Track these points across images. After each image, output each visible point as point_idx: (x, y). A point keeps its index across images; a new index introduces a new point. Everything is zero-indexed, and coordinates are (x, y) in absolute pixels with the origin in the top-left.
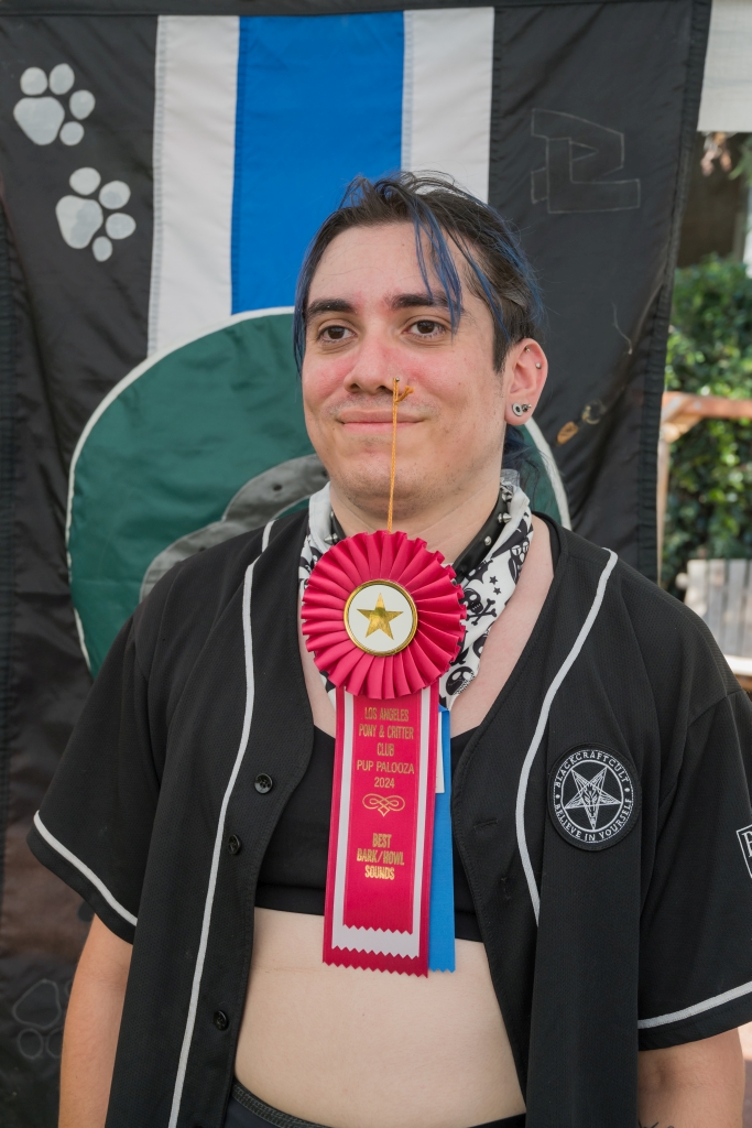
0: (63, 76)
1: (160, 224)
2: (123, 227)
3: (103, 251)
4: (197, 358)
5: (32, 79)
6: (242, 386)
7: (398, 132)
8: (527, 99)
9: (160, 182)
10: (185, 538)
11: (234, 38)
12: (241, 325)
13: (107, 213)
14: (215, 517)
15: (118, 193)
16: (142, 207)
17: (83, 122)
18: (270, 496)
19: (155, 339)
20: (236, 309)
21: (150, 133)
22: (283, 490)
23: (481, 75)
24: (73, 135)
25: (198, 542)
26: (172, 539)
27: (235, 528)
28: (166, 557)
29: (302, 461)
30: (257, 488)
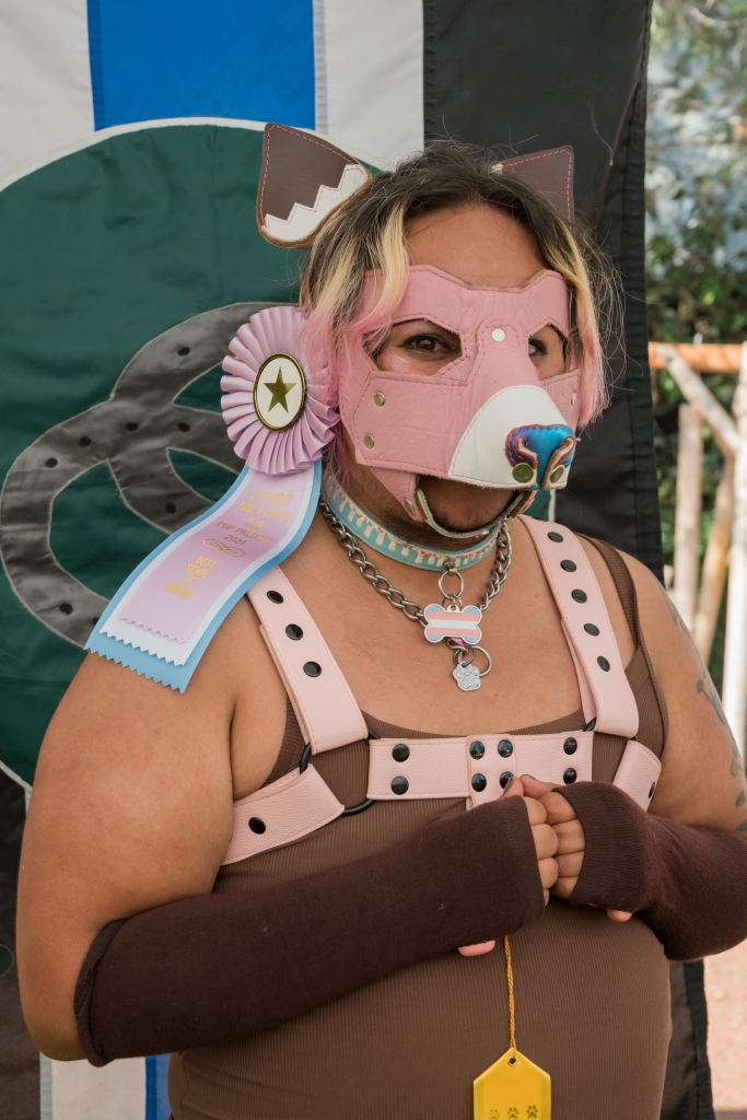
10: (58, 426)
12: (111, 141)
14: (100, 395)
18: (175, 363)
20: (101, 123)
22: (191, 354)
25: (76, 431)
26: (40, 429)
27: (129, 408)
28: (32, 455)
29: (215, 315)
30: (154, 354)
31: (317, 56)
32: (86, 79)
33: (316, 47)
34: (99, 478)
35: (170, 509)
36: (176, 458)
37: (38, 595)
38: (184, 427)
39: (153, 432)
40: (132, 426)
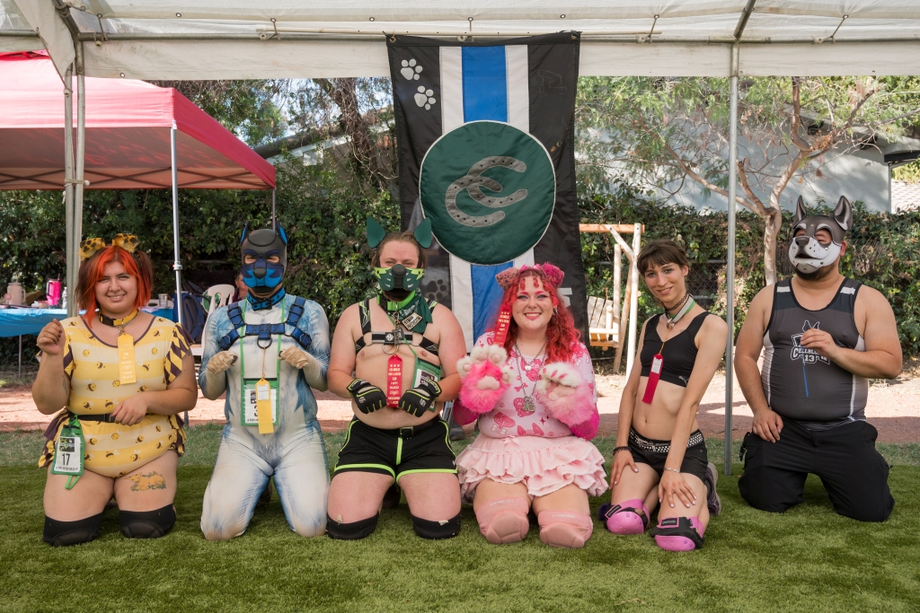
0: (413, 62)
1: (443, 100)
2: (433, 101)
3: (428, 107)
4: (456, 134)
5: (404, 63)
6: (469, 141)
7: (505, 75)
8: (536, 67)
9: (442, 90)
11: (460, 52)
13: (428, 97)
14: (465, 174)
15: (430, 92)
16: (437, 96)
17: (419, 74)
18: (480, 168)
19: (444, 129)
20: (465, 121)
21: (439, 76)
23: (525, 61)
24: (417, 77)
25: (461, 181)
26: (453, 181)
27: (471, 177)
28: (452, 186)
29: (488, 159)
30: (476, 166)
31: (508, 108)
32: (462, 113)
34: (465, 191)
37: (453, 214)
39: (475, 182)
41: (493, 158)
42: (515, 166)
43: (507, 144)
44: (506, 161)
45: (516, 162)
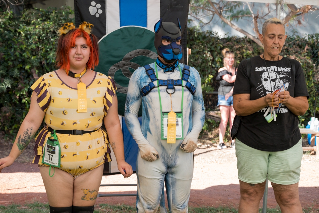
1: (107, 11)
2: (100, 12)
3: (97, 16)
4: (115, 34)
6: (123, 39)
9: (107, 4)
10: (115, 64)
12: (122, 28)
13: (98, 9)
14: (121, 60)
15: (99, 6)
16: (103, 8)
18: (130, 57)
19: (107, 31)
20: (121, 26)
22: (132, 56)
25: (118, 65)
26: (113, 64)
27: (124, 62)
28: (112, 67)
29: (135, 51)
30: (128, 55)
31: (147, 18)
33: (147, 17)
34: (120, 71)
35: (128, 75)
36: (129, 68)
38: (130, 65)
39: (127, 65)
40: (124, 64)
41: (138, 51)
42: (151, 55)
43: (146, 41)
44: (145, 52)
45: (152, 53)
